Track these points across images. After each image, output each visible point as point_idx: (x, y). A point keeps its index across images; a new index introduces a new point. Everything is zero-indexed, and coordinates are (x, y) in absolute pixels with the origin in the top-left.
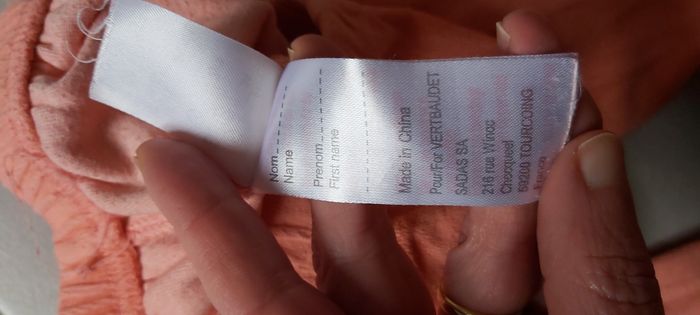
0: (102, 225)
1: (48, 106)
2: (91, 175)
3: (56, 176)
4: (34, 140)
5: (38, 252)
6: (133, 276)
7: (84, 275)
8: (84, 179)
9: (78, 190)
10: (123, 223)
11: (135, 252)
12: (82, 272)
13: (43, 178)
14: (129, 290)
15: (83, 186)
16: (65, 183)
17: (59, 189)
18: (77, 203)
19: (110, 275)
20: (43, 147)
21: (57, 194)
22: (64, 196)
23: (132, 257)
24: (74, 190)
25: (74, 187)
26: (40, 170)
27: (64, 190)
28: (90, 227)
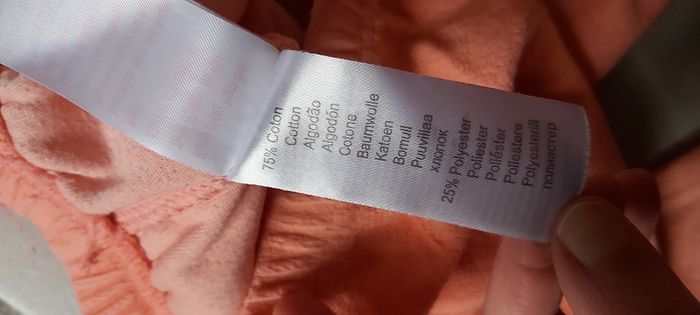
1: (16, 102)
2: (71, 170)
3: (32, 178)
4: (5, 141)
5: (34, 250)
6: (139, 260)
7: (86, 269)
8: (64, 175)
9: (57, 192)
11: (133, 240)
12: (84, 267)
13: (18, 180)
14: (139, 273)
15: (62, 186)
16: (42, 183)
17: (36, 192)
18: (57, 206)
19: (116, 263)
20: (17, 147)
21: (34, 196)
22: (43, 199)
23: (132, 244)
24: (51, 192)
25: (51, 190)
26: (15, 172)
27: (41, 193)
28: (77, 228)
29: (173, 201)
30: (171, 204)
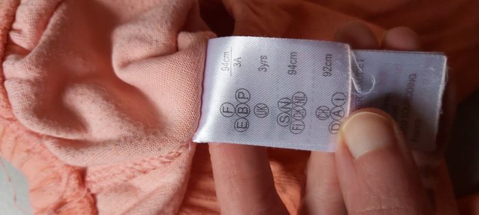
0: (65, 176)
1: (18, 78)
3: (26, 137)
4: (7, 108)
5: (15, 199)
8: (49, 137)
9: (45, 147)
10: (82, 174)
11: (92, 199)
13: (16, 138)
15: (49, 144)
16: (34, 142)
17: (30, 148)
18: (45, 159)
20: (14, 112)
21: (28, 151)
22: (34, 153)
23: (90, 202)
24: (41, 147)
25: (41, 145)
26: (14, 132)
27: (33, 148)
28: (55, 178)
29: (140, 165)
30: (137, 167)
